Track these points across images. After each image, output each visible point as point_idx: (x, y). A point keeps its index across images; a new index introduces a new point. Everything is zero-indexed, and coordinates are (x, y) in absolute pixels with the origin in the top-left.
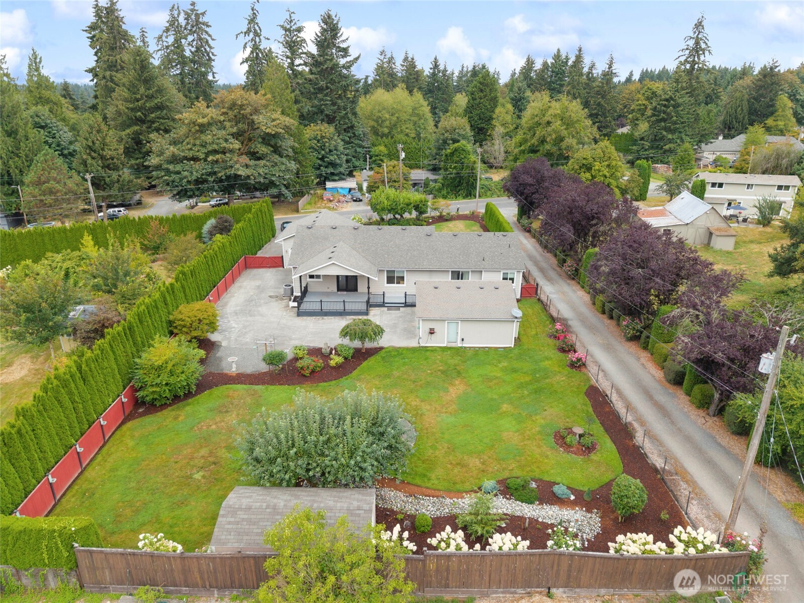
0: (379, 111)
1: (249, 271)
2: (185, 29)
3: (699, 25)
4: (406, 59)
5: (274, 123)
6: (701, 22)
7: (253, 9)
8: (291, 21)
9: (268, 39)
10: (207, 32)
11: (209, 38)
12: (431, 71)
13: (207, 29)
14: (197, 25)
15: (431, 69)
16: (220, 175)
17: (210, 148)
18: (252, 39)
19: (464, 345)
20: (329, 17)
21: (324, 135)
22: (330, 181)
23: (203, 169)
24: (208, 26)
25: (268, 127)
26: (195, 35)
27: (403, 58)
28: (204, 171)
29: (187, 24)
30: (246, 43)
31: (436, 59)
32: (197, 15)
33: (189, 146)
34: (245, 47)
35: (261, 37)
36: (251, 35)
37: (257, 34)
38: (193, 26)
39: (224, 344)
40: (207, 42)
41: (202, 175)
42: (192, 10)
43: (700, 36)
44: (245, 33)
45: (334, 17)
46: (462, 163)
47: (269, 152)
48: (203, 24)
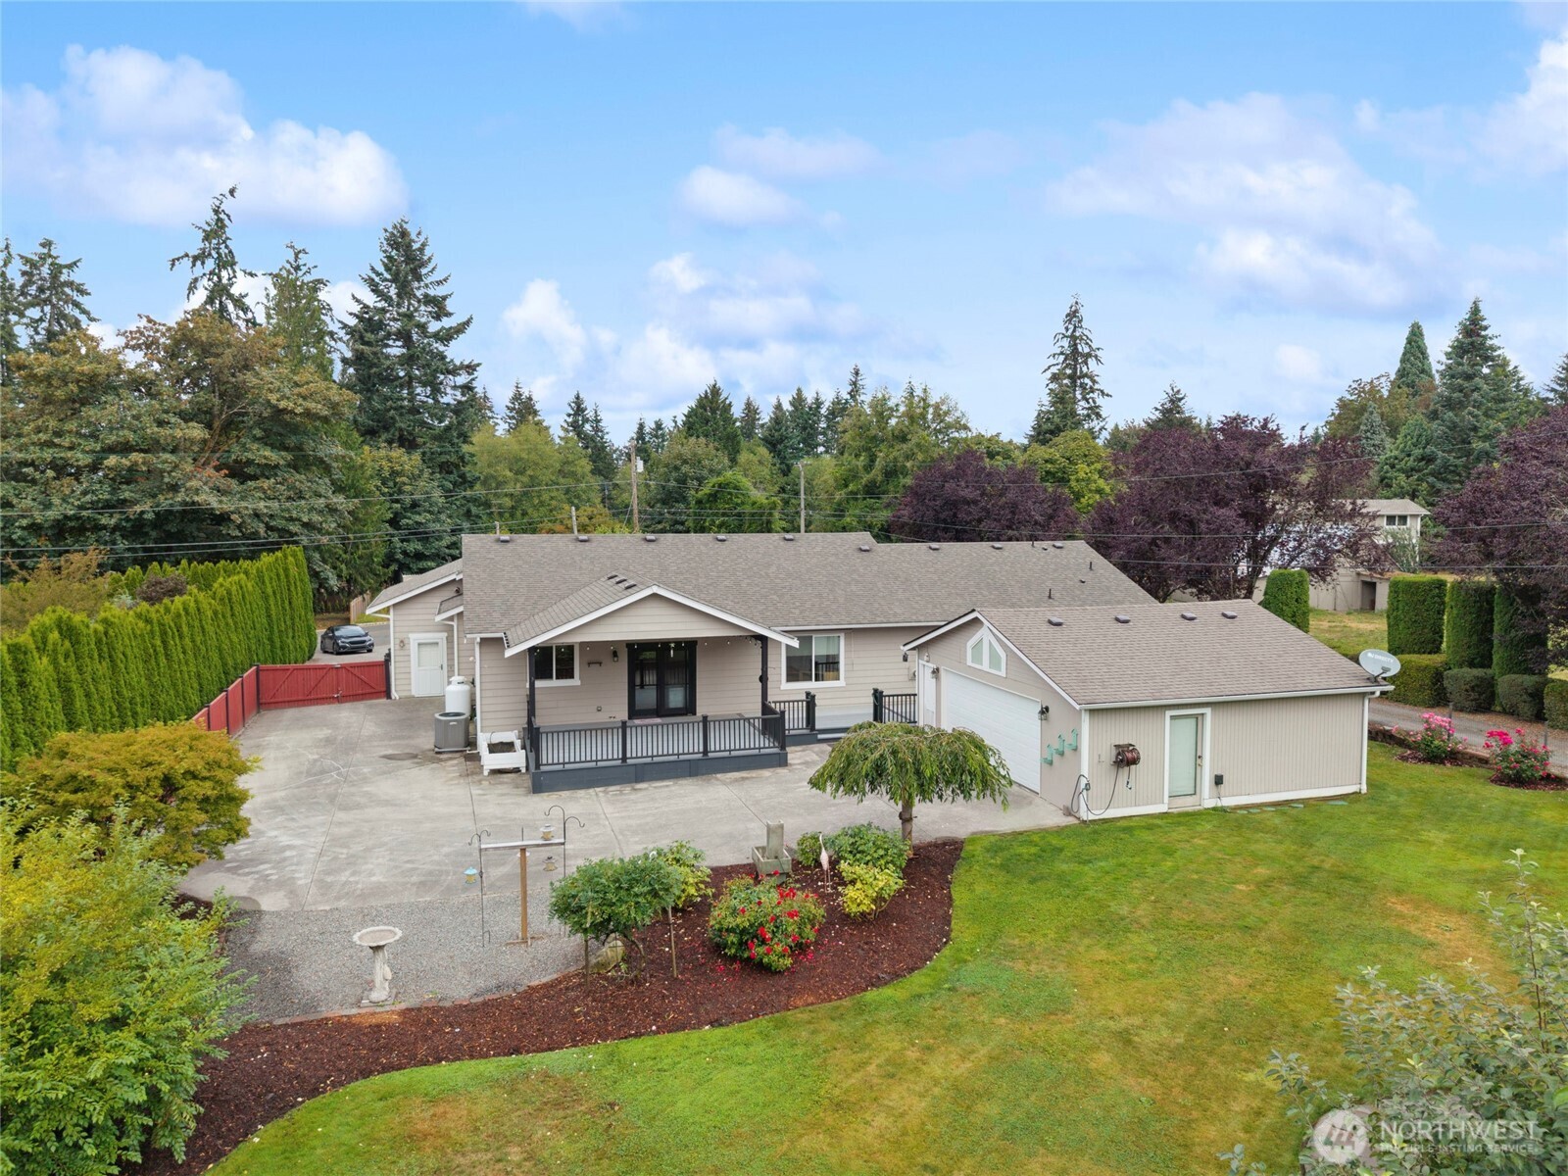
0: (489, 466)
1: (269, 716)
2: (23, 293)
3: (1073, 315)
4: (517, 397)
5: (302, 390)
6: (1076, 311)
7: (216, 212)
8: (297, 268)
9: (252, 275)
10: (77, 305)
11: (83, 318)
12: (570, 420)
13: (80, 299)
14: (53, 287)
15: (569, 415)
16: (138, 508)
17: (112, 439)
18: (212, 273)
19: (1228, 802)
20: (404, 234)
21: (398, 468)
22: (411, 572)
23: (85, 493)
24: (83, 292)
25: (284, 397)
26: (47, 309)
27: (511, 395)
28: (88, 498)
29: (29, 283)
30: (196, 280)
31: (578, 398)
32: (56, 270)
33: (43, 437)
34: (192, 287)
35: (237, 268)
36: (210, 264)
37: (227, 262)
38: (41, 290)
39: (269, 903)
40: (77, 324)
41: (81, 508)
42: (43, 258)
43: (1077, 334)
44: (195, 258)
45: (413, 236)
46: (739, 515)
47: (282, 462)
48: (70, 284)
